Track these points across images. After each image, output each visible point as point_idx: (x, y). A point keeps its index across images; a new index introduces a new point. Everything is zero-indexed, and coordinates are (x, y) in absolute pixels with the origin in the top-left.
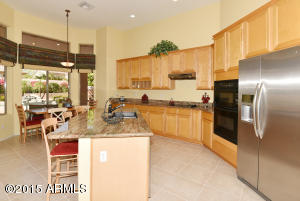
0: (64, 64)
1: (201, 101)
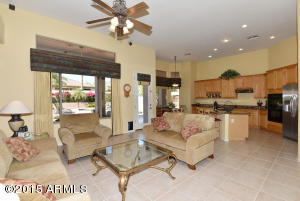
1: (256, 105)
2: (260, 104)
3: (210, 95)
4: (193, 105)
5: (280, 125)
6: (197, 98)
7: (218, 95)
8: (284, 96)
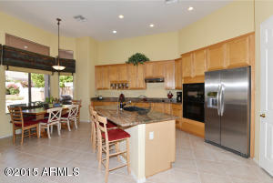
0: (56, 67)
1: (167, 97)
2: (170, 96)
3: (115, 85)
4: (93, 99)
5: (202, 125)
6: (99, 89)
7: (124, 86)
8: (206, 85)
